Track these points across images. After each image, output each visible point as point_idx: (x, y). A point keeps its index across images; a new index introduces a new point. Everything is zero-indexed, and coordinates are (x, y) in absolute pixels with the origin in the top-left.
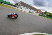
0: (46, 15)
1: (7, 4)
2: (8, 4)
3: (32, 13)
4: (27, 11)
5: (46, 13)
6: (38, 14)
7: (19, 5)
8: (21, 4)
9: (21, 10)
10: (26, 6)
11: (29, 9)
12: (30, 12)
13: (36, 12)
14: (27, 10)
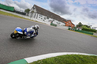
0: (80, 29)
3: (56, 26)
7: (33, 12)
8: (35, 11)
9: (37, 20)
10: (44, 14)
13: (63, 24)
14: (47, 20)
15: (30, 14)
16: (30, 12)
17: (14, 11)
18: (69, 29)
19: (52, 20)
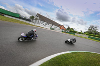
0: (69, 31)
1: (14, 17)
2: (16, 17)
3: (54, 29)
4: (48, 27)
5: (69, 28)
6: (61, 30)
7: (36, 19)
8: (38, 18)
11: (50, 25)
12: (51, 28)
14: (47, 25)
15: (34, 21)
16: (34, 19)
17: (20, 18)
18: (62, 31)
19: (51, 25)
